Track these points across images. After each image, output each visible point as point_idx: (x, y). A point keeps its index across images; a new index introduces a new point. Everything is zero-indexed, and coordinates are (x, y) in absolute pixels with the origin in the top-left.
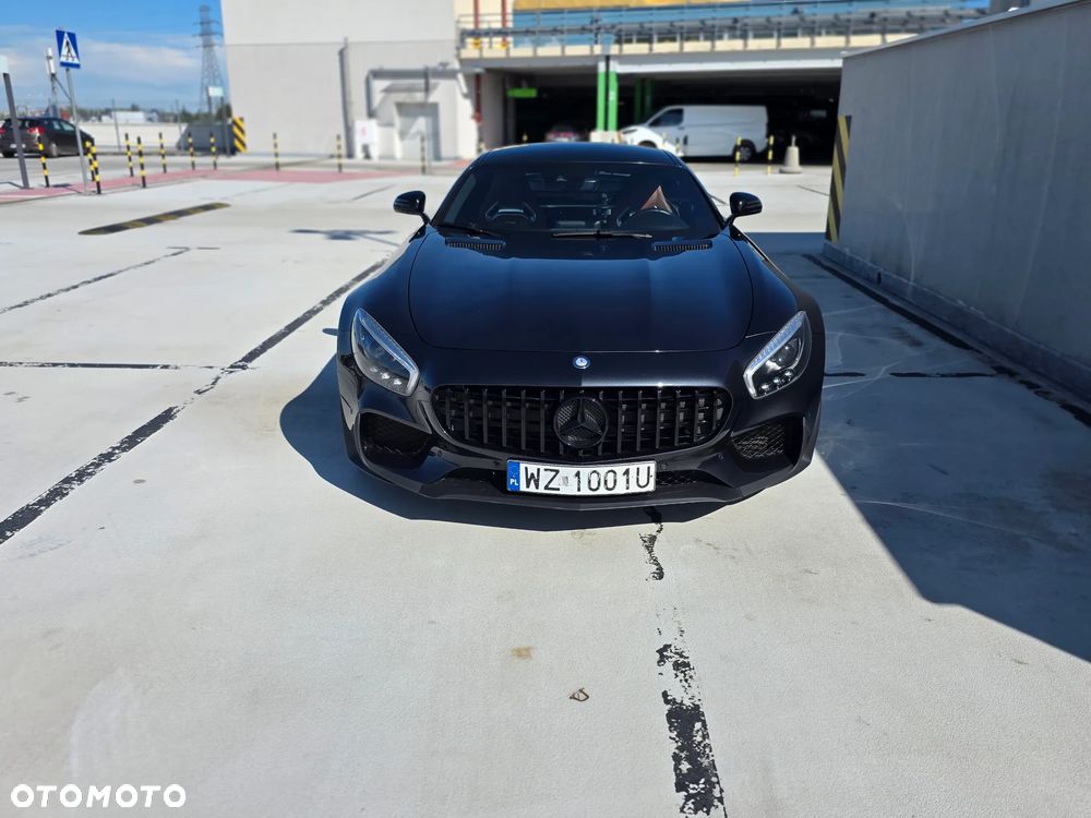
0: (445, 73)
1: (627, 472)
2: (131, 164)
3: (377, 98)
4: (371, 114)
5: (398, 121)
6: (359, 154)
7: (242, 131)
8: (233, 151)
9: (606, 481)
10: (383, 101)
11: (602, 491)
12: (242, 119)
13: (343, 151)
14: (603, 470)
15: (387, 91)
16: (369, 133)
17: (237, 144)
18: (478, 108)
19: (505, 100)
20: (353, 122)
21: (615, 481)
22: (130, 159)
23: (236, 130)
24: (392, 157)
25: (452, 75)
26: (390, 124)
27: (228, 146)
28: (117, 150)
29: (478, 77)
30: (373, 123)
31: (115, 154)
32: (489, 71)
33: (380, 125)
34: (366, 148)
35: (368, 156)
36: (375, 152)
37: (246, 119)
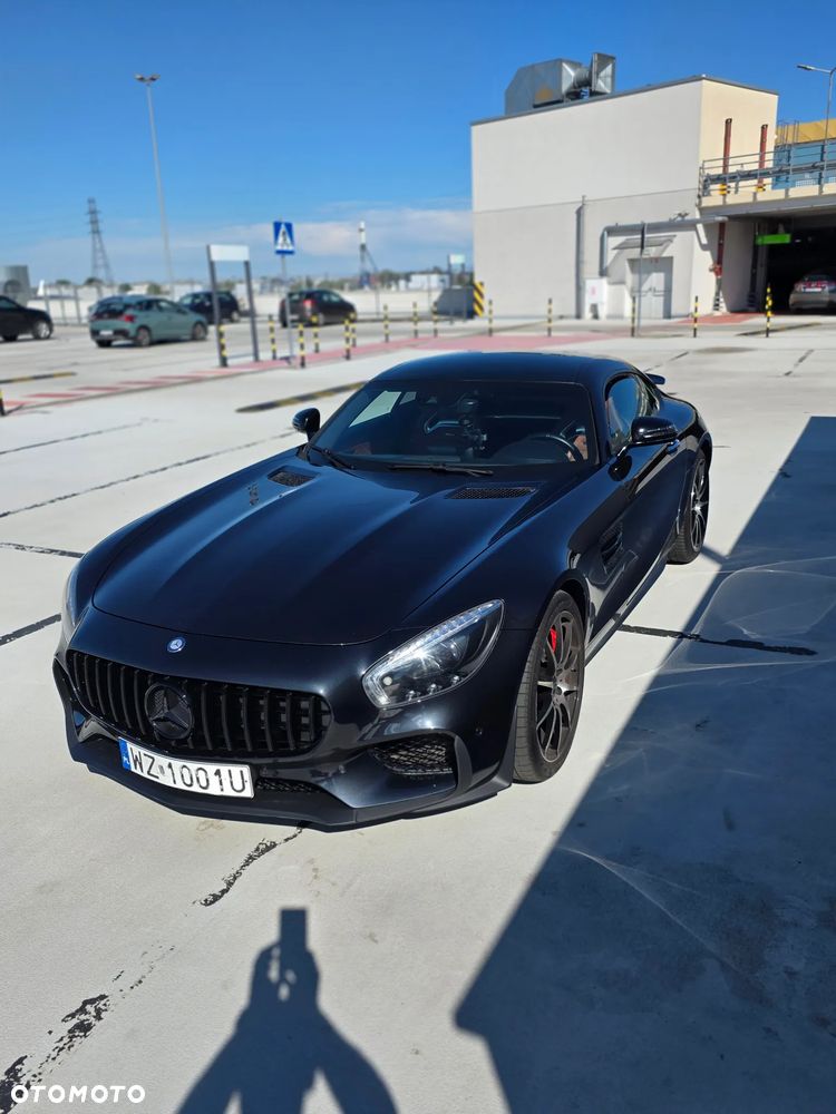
0: (683, 224)
1: (218, 773)
2: (387, 331)
3: (610, 255)
4: (603, 273)
5: (630, 278)
6: (588, 314)
7: (481, 295)
8: (471, 314)
9: (198, 779)
10: (616, 257)
11: (196, 788)
12: (482, 284)
13: (573, 311)
14: (193, 766)
15: (620, 247)
16: (600, 292)
17: (477, 308)
18: (719, 260)
19: (756, 248)
20: (584, 283)
21: (207, 780)
22: (386, 327)
23: (476, 295)
24: (621, 317)
25: (692, 226)
26: (622, 282)
27: (465, 309)
28: (375, 317)
29: (722, 225)
30: (604, 281)
31: (374, 321)
32: (732, 218)
33: (610, 283)
34: (594, 308)
35: (596, 317)
36: (603, 312)
37: (486, 285)
